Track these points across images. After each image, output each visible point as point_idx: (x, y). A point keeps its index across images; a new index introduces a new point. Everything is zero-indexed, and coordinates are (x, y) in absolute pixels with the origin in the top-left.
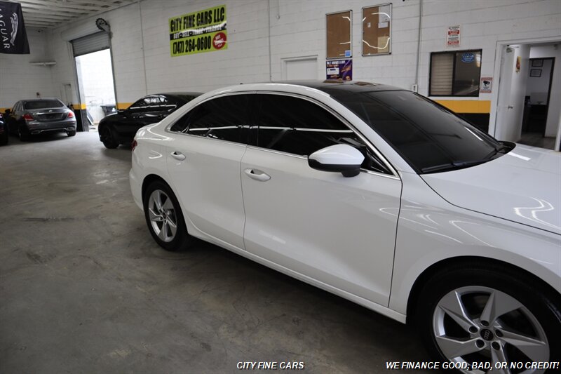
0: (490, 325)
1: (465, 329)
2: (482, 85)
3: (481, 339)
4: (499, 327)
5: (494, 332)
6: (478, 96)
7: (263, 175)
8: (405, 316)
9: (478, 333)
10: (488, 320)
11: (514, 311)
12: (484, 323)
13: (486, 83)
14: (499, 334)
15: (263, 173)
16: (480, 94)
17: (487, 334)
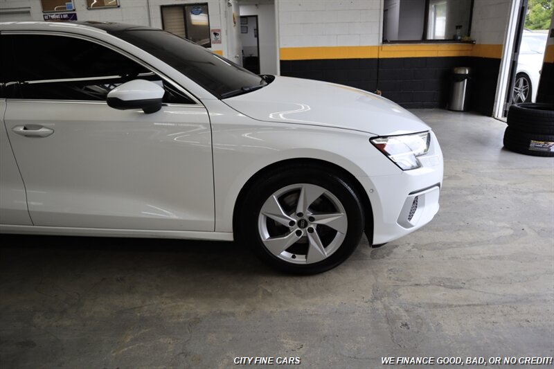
0: (304, 214)
1: (286, 225)
2: (213, 36)
3: (299, 229)
4: (310, 214)
5: (307, 220)
6: (210, 47)
7: (42, 130)
8: (232, 234)
9: (296, 225)
10: (302, 212)
11: (318, 199)
12: (300, 215)
13: (215, 34)
14: (312, 219)
15: (41, 127)
16: (212, 45)
17: (302, 224)
